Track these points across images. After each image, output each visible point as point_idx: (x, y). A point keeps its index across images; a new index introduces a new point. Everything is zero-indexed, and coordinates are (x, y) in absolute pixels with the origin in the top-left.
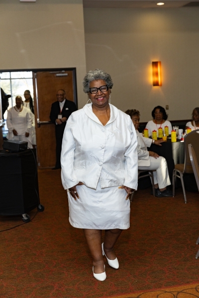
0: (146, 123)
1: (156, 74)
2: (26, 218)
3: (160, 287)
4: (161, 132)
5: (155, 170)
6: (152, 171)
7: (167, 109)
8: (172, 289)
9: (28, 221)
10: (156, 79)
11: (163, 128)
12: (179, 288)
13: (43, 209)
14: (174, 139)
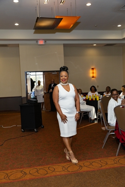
0: (88, 93)
1: (93, 73)
2: (36, 131)
3: (85, 160)
4: (93, 96)
5: (90, 112)
6: (88, 112)
7: (98, 87)
8: (90, 161)
9: (37, 132)
10: (93, 75)
11: (94, 95)
12: (93, 160)
13: (43, 127)
14: (98, 99)
